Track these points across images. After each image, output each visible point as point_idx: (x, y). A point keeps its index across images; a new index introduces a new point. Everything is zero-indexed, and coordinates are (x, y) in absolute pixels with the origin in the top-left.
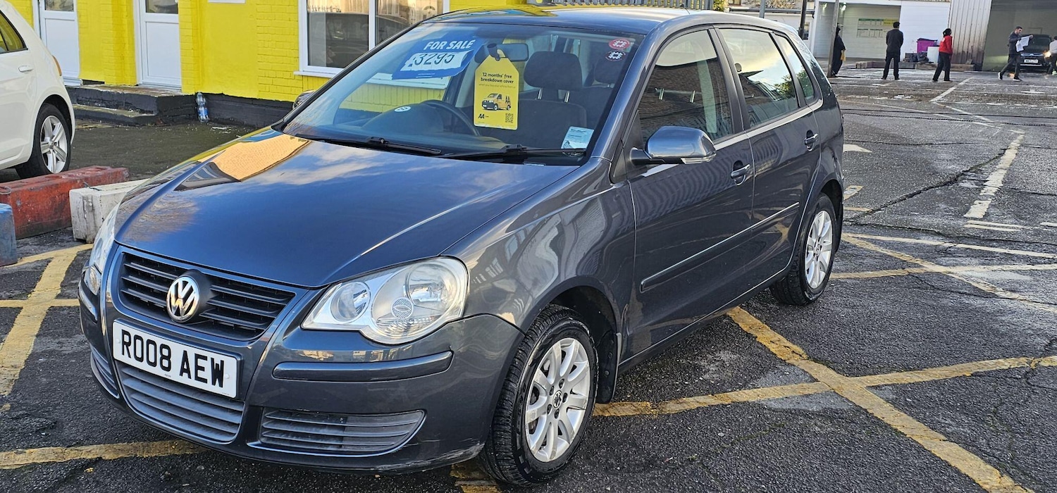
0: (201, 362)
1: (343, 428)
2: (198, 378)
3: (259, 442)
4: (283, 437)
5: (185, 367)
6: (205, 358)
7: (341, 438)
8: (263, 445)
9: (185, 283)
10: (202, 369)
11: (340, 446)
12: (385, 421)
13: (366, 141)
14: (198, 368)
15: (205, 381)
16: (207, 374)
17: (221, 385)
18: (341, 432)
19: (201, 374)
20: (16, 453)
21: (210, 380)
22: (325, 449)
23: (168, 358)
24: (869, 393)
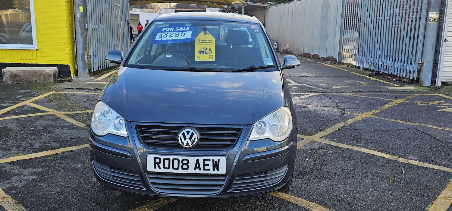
0: (206, 163)
1: (265, 177)
2: (204, 169)
3: (231, 190)
4: (241, 185)
5: (198, 166)
6: (209, 160)
7: (263, 181)
8: (233, 190)
9: (188, 132)
10: (208, 165)
11: (262, 184)
12: (279, 171)
14: (205, 165)
15: (209, 170)
16: (211, 167)
17: (218, 170)
18: (264, 178)
19: (206, 167)
21: (212, 169)
22: (257, 186)
23: (187, 164)
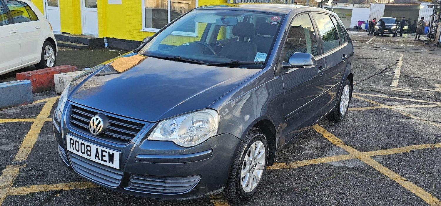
1: (165, 183)
3: (129, 188)
4: (139, 186)
5: (97, 155)
7: (165, 187)
8: (131, 189)
9: (97, 119)
10: (105, 156)
11: (164, 190)
12: (184, 180)
13: (172, 58)
14: (103, 156)
15: (106, 161)
16: (107, 158)
17: (113, 163)
18: (165, 184)
19: (104, 158)
20: (27, 187)
21: (108, 161)
22: (158, 191)
23: (90, 151)
24: (371, 159)
